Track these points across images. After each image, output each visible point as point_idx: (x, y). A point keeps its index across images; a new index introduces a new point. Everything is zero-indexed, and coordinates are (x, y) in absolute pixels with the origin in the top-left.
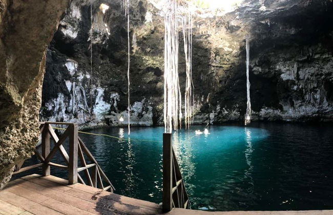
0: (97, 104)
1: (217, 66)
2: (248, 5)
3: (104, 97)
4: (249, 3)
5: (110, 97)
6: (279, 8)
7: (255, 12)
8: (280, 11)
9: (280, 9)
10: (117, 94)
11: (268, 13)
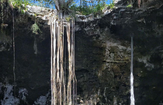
0: (7, 98)
1: (112, 62)
2: (121, 7)
3: (13, 93)
4: (122, 4)
5: (18, 92)
6: (149, 8)
7: (128, 12)
8: (151, 10)
9: (151, 9)
10: (25, 89)
11: (141, 12)
